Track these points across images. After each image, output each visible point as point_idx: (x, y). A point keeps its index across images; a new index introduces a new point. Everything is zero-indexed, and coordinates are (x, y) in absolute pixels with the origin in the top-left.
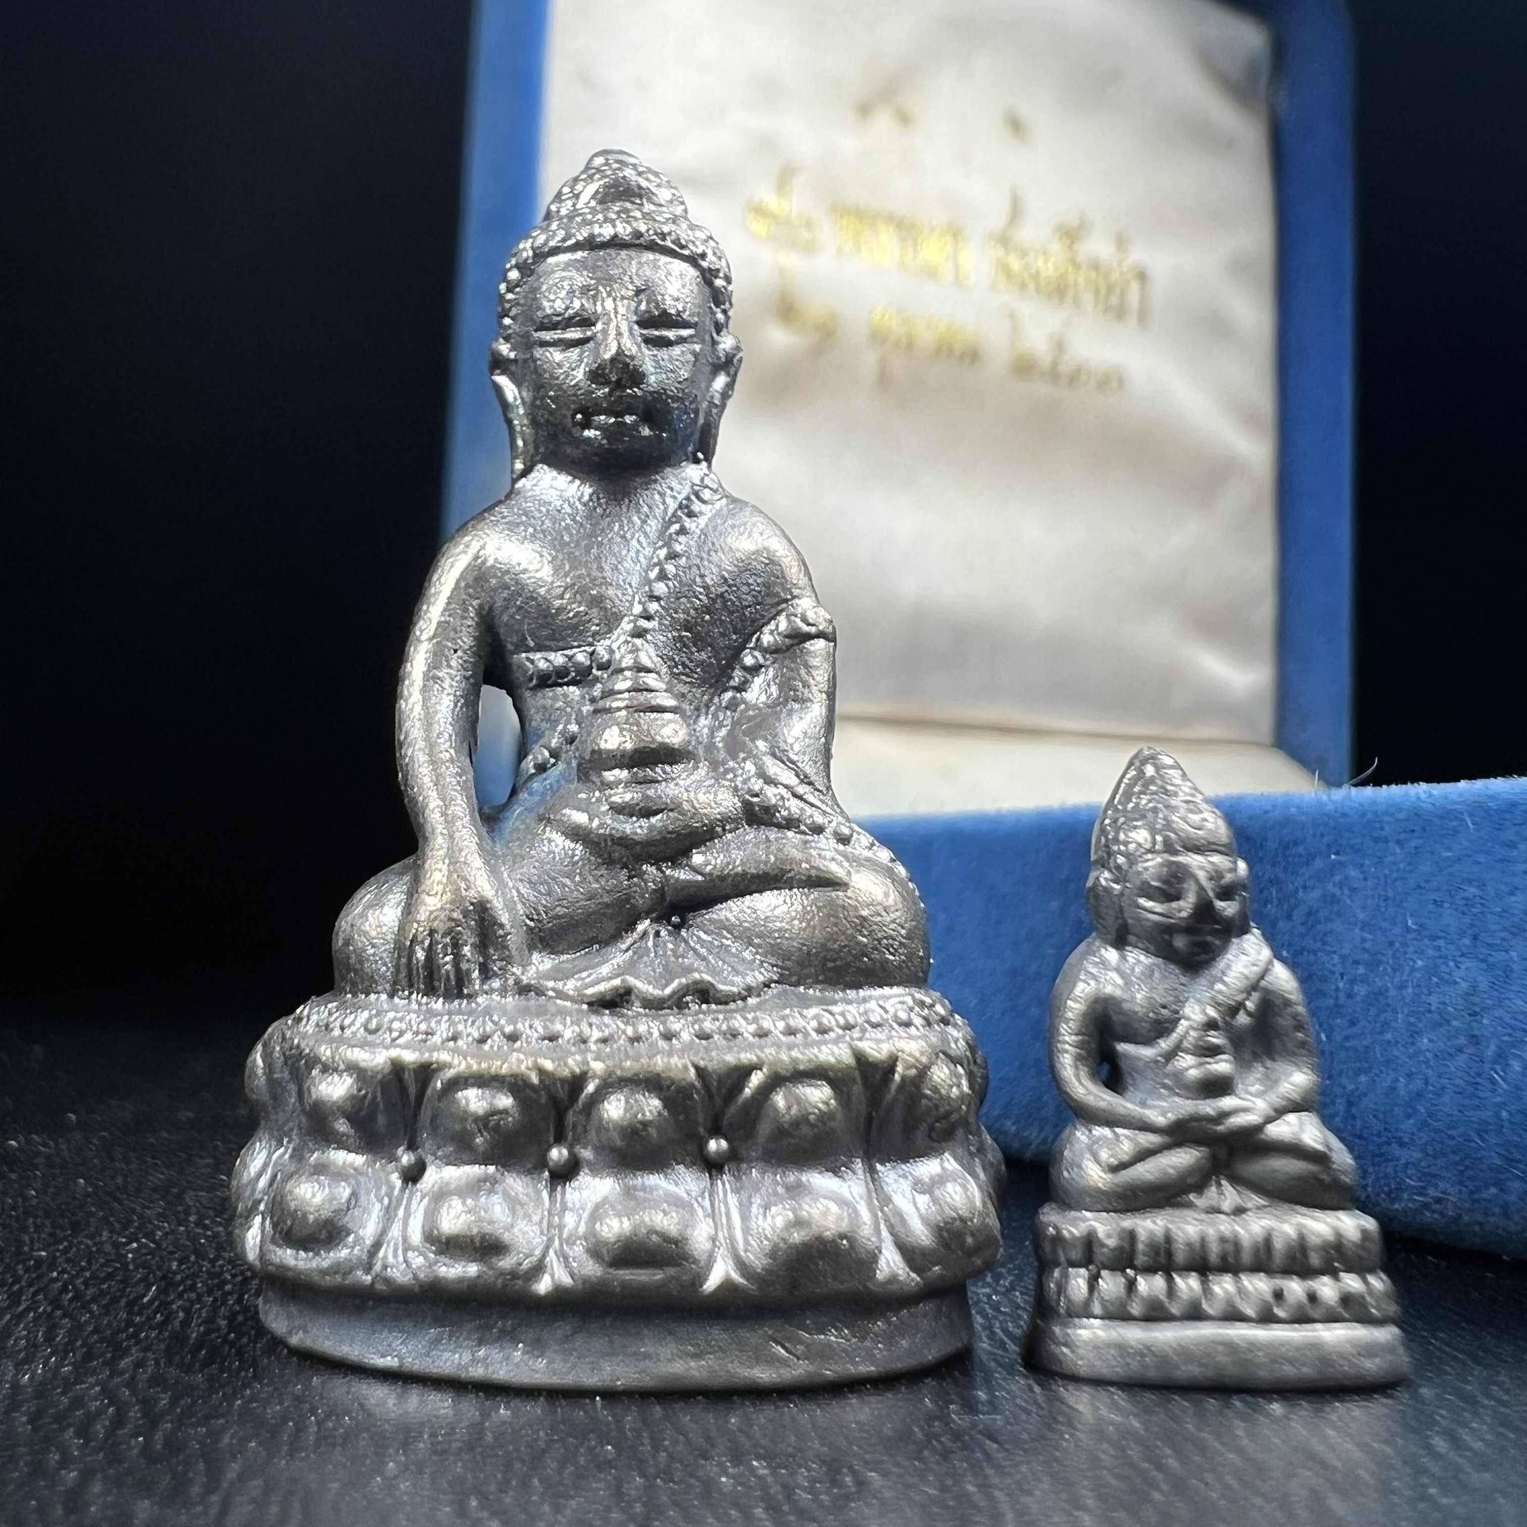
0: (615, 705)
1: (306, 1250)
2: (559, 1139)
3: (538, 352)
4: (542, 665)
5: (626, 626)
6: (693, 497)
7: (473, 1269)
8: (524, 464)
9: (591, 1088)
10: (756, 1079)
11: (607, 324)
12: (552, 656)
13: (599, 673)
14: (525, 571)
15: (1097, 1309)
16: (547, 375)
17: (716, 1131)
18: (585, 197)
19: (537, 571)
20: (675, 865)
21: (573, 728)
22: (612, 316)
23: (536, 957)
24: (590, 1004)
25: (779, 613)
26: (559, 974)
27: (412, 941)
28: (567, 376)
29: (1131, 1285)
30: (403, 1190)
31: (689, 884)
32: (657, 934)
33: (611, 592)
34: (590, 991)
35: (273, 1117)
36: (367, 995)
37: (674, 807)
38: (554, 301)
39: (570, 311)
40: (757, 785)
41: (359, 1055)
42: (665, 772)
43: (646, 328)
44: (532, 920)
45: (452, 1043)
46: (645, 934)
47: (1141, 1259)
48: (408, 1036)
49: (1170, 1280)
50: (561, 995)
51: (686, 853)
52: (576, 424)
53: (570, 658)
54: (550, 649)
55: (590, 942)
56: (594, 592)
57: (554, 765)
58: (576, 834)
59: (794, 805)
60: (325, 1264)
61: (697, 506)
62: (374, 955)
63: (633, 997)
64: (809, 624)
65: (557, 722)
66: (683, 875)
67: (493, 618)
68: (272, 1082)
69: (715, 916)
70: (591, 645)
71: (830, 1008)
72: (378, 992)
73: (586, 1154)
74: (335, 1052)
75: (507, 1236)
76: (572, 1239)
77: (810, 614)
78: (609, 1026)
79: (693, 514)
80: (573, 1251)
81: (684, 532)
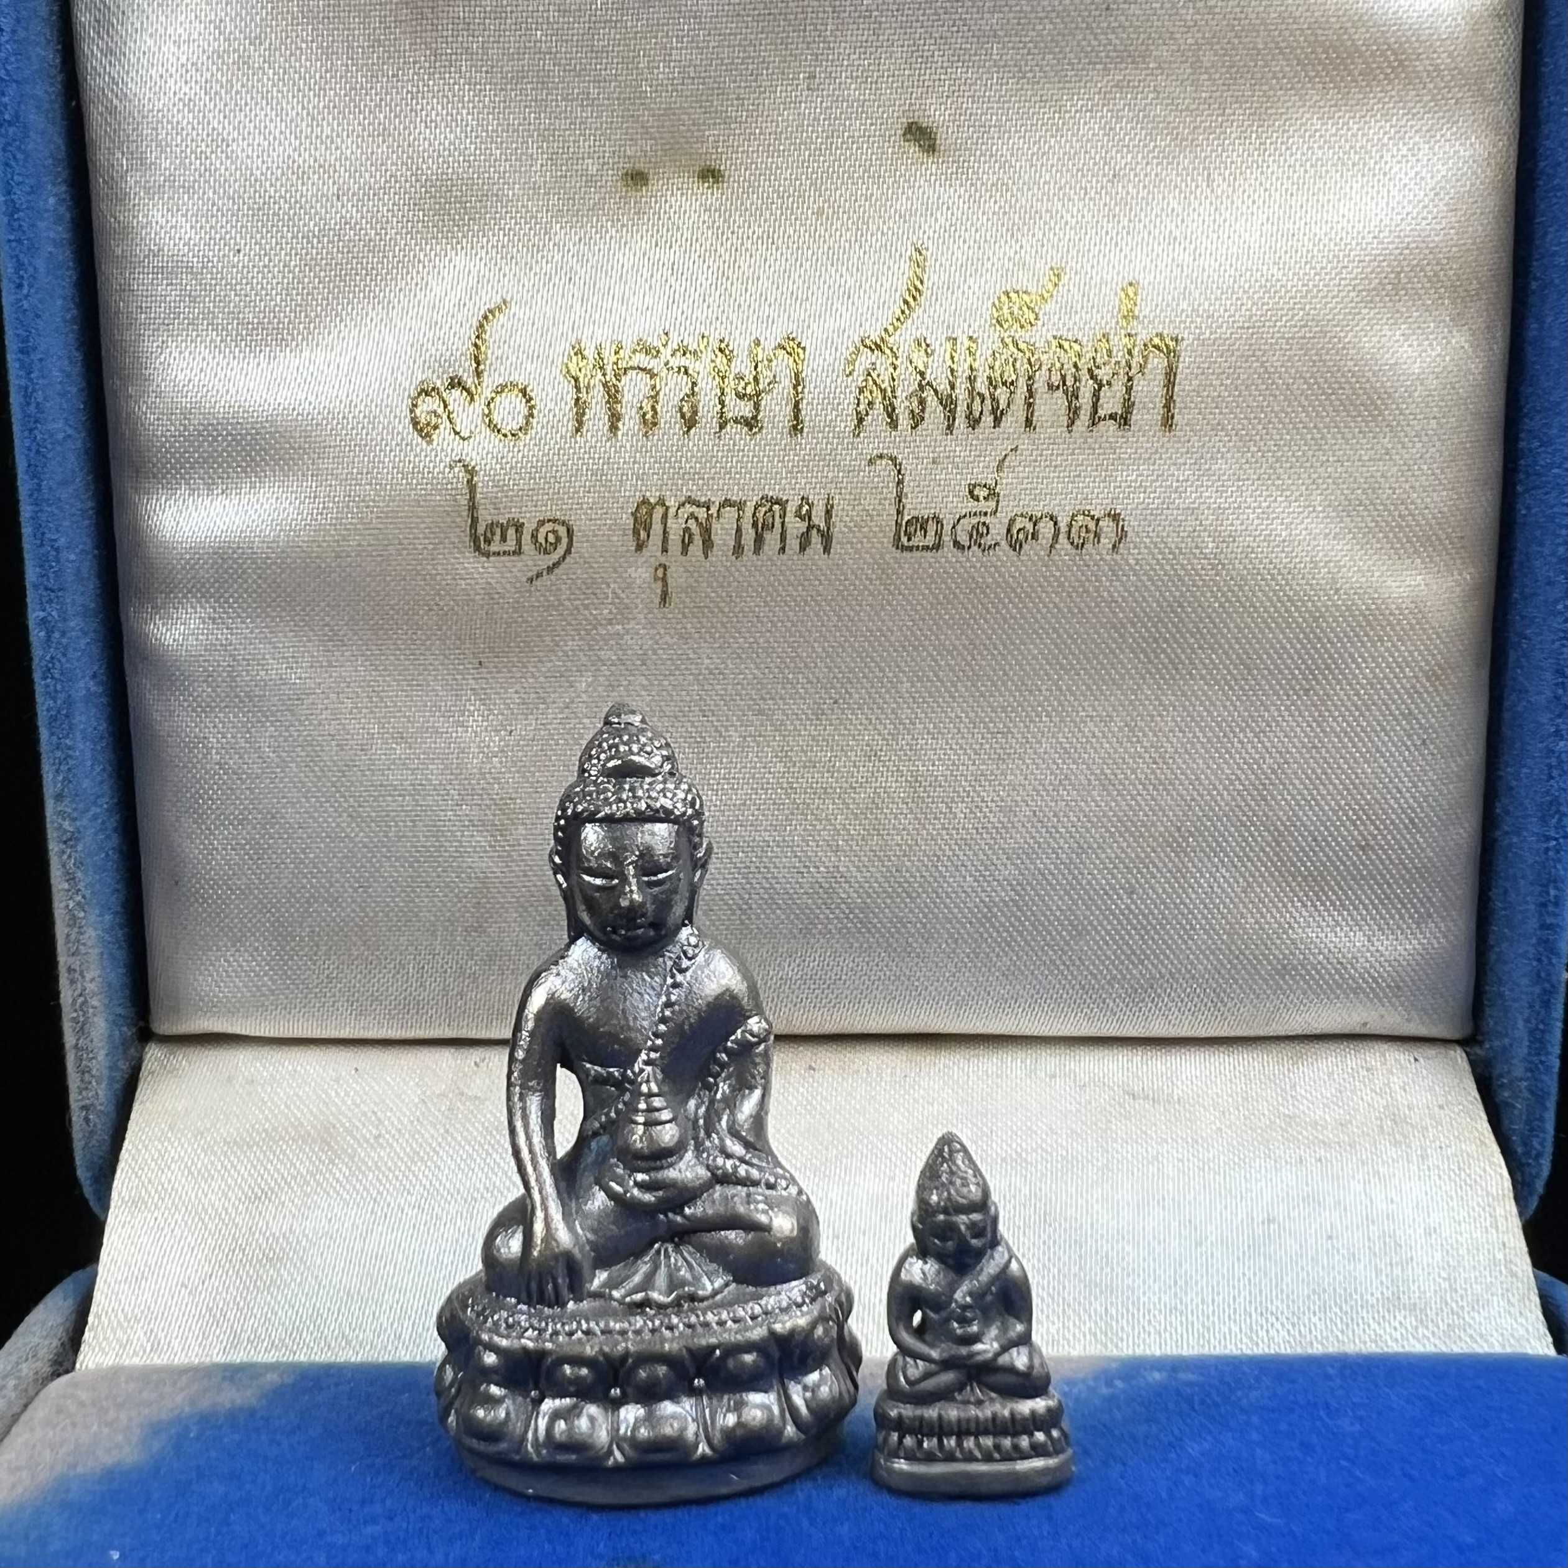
0: (637, 1119)
2: (616, 1382)
4: (593, 1072)
5: (643, 1056)
6: (682, 956)
7: (574, 1457)
8: (575, 933)
9: (630, 1361)
10: (718, 1353)
11: (623, 881)
12: (598, 1069)
13: (628, 1086)
15: (902, 1454)
17: (699, 1374)
19: (587, 1019)
20: (675, 1213)
21: (613, 1115)
23: (597, 1272)
24: (629, 1306)
25: (736, 1030)
26: (613, 1284)
27: (529, 1277)
29: (920, 1443)
30: (533, 1410)
31: (683, 1224)
32: (666, 1250)
33: (633, 1035)
34: (628, 1299)
36: (505, 1297)
37: (672, 1184)
38: (590, 860)
39: (600, 870)
40: (720, 1161)
41: (504, 1342)
42: (667, 1163)
43: (648, 876)
44: (593, 1252)
46: (659, 1250)
47: (925, 1430)
48: (530, 1331)
49: (940, 1441)
50: (612, 1298)
51: (681, 1208)
53: (610, 1073)
54: (597, 1064)
55: (626, 1257)
56: (622, 1036)
57: (602, 1134)
58: (616, 1198)
61: (685, 963)
63: (652, 1303)
64: (754, 1037)
65: (603, 1106)
66: (679, 1219)
67: (562, 1040)
69: (699, 1240)
70: (622, 1068)
71: (759, 1301)
72: (511, 1297)
73: (629, 1391)
74: (491, 1338)
75: (590, 1441)
76: (624, 1438)
77: (755, 1029)
78: (639, 1322)
79: (682, 971)
80: (626, 1446)
81: (676, 985)
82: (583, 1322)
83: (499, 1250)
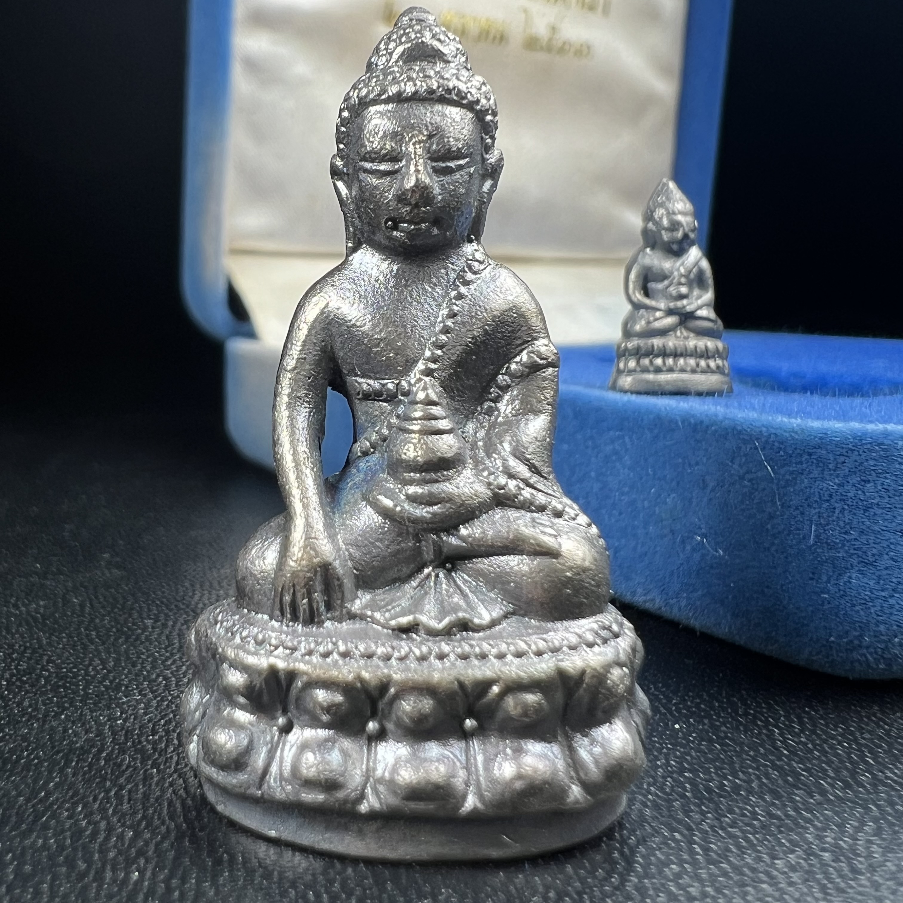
0: (411, 428)
1: (223, 771)
2: (374, 715)
3: (362, 176)
4: (365, 387)
5: (421, 366)
6: (466, 269)
7: (321, 797)
8: (354, 244)
9: (392, 690)
10: (496, 689)
11: (409, 162)
12: (371, 382)
13: (402, 398)
14: (354, 325)
16: (367, 194)
17: (471, 714)
18: (395, 56)
19: (362, 327)
20: (449, 534)
21: (385, 431)
22: (413, 156)
23: (360, 593)
24: (393, 630)
25: (522, 351)
26: (373, 606)
27: (282, 589)
28: (381, 197)
30: (279, 739)
31: (458, 547)
32: (437, 576)
34: (393, 623)
35: (203, 673)
36: (257, 613)
37: (449, 499)
38: (373, 142)
39: (384, 152)
40: (503, 480)
41: (251, 660)
42: (443, 476)
43: (436, 162)
44: (357, 570)
45: (307, 657)
46: (429, 575)
48: (281, 649)
50: (374, 621)
51: (456, 528)
52: (387, 228)
53: (384, 385)
54: (370, 378)
55: (394, 581)
56: (399, 344)
57: (373, 453)
58: (385, 513)
59: (527, 493)
60: (234, 781)
61: (469, 276)
62: (260, 590)
63: (420, 627)
64: (542, 359)
65: (374, 424)
66: (453, 540)
67: (334, 353)
68: (201, 658)
69: (475, 567)
70: (397, 379)
71: (545, 636)
72: (263, 613)
73: (390, 726)
74: (236, 655)
75: (341, 779)
76: (380, 781)
77: (543, 349)
78: (404, 647)
79: (467, 283)
80: (381, 788)
81: (460, 297)
82: (340, 643)
83: (253, 563)
